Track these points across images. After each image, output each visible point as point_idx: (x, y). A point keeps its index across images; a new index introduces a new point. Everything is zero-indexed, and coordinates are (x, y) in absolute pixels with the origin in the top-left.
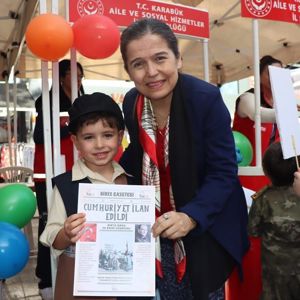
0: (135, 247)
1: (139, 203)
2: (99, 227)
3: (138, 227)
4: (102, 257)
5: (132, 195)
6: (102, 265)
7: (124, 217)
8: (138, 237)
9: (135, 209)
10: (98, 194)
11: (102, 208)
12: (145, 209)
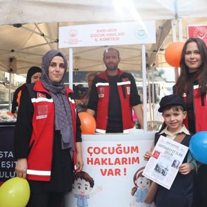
0: (170, 168)
1: (179, 152)
2: (161, 154)
3: (175, 161)
4: (157, 166)
5: (178, 147)
6: (156, 169)
7: (172, 155)
8: (173, 165)
9: (177, 153)
10: (165, 142)
11: (165, 148)
12: (181, 155)
